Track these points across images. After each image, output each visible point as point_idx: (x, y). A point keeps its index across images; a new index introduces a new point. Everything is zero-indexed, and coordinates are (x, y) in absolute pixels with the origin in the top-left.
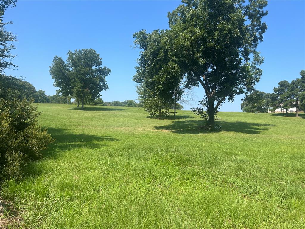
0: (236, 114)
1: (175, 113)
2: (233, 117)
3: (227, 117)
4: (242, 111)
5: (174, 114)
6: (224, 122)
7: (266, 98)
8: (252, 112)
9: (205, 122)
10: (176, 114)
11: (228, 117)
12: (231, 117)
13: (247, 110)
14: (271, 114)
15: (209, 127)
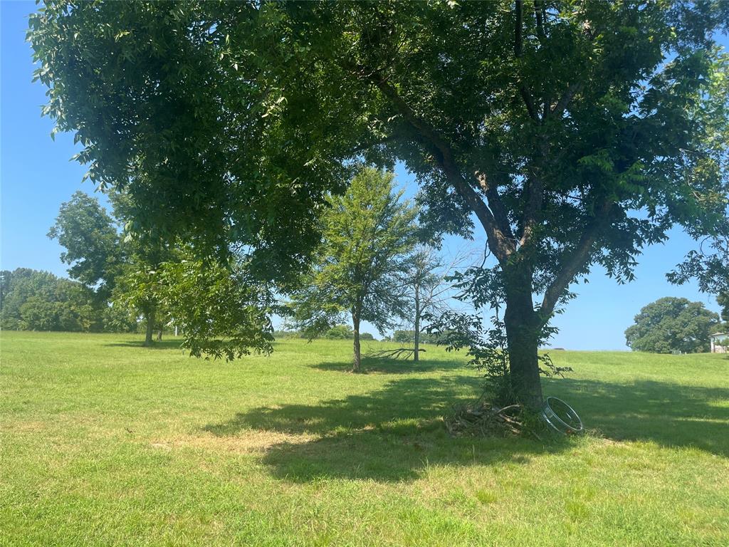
0: (618, 356)
1: (416, 351)
2: (612, 364)
3: (594, 365)
4: (630, 349)
5: (413, 355)
6: (585, 381)
7: (693, 313)
8: (659, 352)
9: (487, 389)
10: (421, 356)
11: (598, 365)
12: (608, 364)
13: (645, 346)
14: (725, 356)
15: (509, 413)
